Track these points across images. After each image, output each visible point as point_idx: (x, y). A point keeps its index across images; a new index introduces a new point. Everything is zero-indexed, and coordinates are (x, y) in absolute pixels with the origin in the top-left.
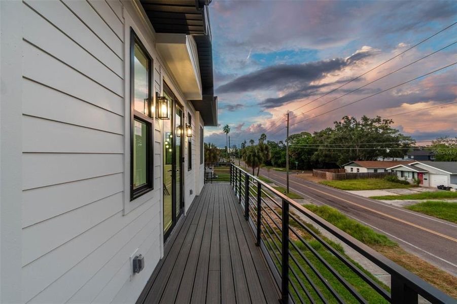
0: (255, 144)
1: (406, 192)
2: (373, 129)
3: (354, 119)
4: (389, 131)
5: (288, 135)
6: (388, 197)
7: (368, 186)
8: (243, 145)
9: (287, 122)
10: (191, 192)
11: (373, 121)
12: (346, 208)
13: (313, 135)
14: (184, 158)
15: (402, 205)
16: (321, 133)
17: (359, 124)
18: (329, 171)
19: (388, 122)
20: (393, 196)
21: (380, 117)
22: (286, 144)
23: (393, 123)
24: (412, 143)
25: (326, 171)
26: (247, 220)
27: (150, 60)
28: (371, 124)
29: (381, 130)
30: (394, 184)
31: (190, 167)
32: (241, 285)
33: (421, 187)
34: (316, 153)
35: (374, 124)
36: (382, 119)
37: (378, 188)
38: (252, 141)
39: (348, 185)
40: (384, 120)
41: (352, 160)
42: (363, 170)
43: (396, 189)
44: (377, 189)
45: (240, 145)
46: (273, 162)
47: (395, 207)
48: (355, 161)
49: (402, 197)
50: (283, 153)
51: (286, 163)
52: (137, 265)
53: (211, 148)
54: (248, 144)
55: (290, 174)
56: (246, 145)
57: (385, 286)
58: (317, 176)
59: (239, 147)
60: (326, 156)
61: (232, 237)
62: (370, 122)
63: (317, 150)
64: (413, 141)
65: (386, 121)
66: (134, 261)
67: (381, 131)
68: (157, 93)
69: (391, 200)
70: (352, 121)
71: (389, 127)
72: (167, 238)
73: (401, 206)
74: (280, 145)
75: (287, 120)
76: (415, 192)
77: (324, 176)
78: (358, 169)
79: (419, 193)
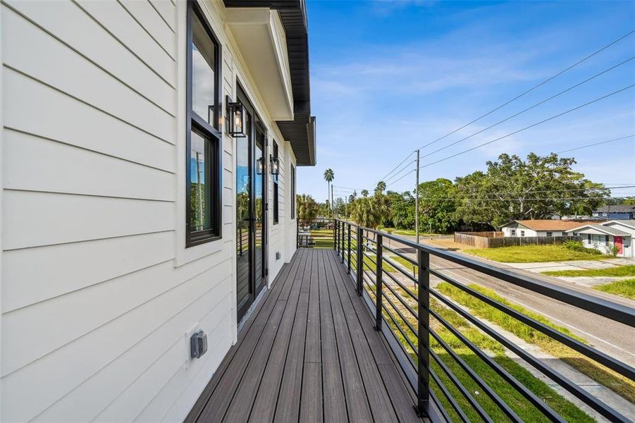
0: (368, 196)
1: (596, 265)
2: (545, 173)
3: (516, 158)
4: (569, 176)
5: (418, 183)
6: (568, 273)
7: (539, 257)
8: (352, 197)
9: (416, 162)
10: (278, 256)
11: (546, 161)
12: (506, 288)
13: (454, 183)
14: (267, 204)
15: (590, 284)
16: (466, 179)
17: (525, 166)
18: (478, 235)
19: (568, 162)
20: (577, 271)
21: (556, 155)
22: (415, 196)
23: (576, 163)
24: (605, 193)
25: (475, 235)
26: (360, 295)
27: (218, 45)
28: (542, 166)
29: (556, 174)
30: (577, 253)
31: (276, 219)
32: (353, 384)
33: (619, 258)
34: (459, 208)
35: (546, 165)
36: (559, 158)
37: (553, 259)
38: (365, 192)
39: (508, 255)
40: (562, 160)
41: (513, 219)
42: (530, 233)
43: (581, 261)
44: (553, 261)
45: (348, 198)
46: (395, 222)
47: (580, 286)
48: (518, 219)
49: (590, 273)
50: (410, 209)
51: (414, 224)
52: (197, 346)
53: (306, 201)
54: (360, 196)
55: (421, 239)
56: (357, 198)
57: (568, 402)
58: (461, 243)
59: (346, 201)
60: (474, 212)
61: (339, 317)
62: (540, 163)
63: (460, 205)
64: (606, 191)
65: (565, 161)
66: (192, 339)
67: (557, 176)
68: (227, 97)
69: (573, 276)
70: (514, 161)
71: (569, 170)
72: (242, 316)
73: (590, 286)
74: (405, 197)
75: (416, 159)
76: (611, 266)
77: (471, 242)
78: (523, 232)
79: (617, 266)
